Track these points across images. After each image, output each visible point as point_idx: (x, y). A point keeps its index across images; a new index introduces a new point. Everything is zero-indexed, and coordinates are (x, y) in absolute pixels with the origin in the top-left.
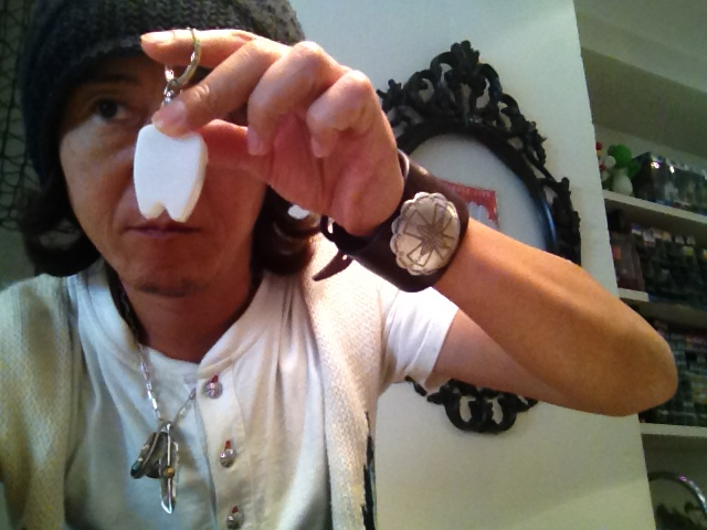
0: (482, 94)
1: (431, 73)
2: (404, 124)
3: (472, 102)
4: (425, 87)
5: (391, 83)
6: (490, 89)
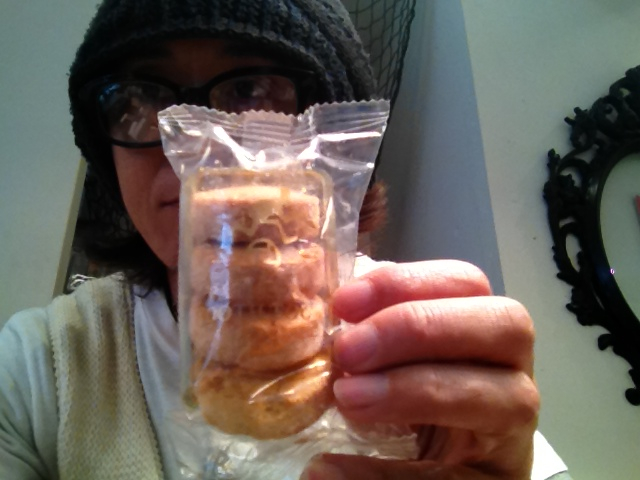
1: (612, 98)
2: (596, 147)
4: (610, 111)
5: (577, 110)
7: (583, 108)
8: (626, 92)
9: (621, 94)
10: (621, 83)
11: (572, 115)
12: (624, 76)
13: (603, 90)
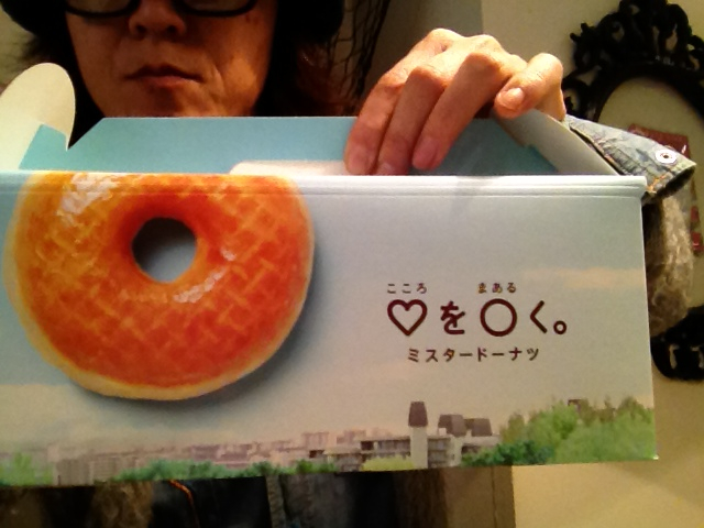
0: (671, 34)
1: (621, 15)
2: (598, 68)
3: (662, 43)
4: (617, 30)
5: (584, 26)
6: (678, 31)
7: (590, 25)
8: (635, 9)
9: (631, 10)
11: (578, 31)
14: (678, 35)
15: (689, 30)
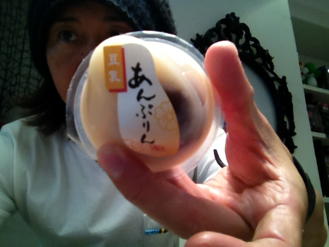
0: (242, 38)
1: (216, 29)
3: (237, 41)
4: (214, 36)
5: (197, 35)
6: (245, 35)
7: (200, 34)
8: (223, 26)
9: (221, 27)
10: (222, 21)
11: (194, 38)
12: (225, 17)
13: (213, 25)
14: (245, 38)
15: (250, 35)
